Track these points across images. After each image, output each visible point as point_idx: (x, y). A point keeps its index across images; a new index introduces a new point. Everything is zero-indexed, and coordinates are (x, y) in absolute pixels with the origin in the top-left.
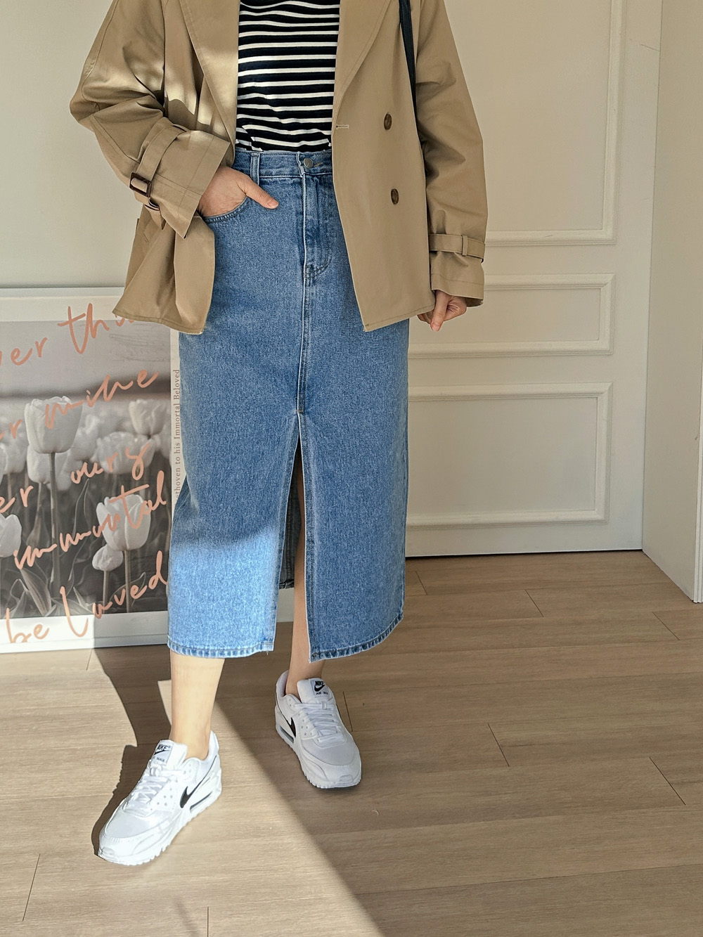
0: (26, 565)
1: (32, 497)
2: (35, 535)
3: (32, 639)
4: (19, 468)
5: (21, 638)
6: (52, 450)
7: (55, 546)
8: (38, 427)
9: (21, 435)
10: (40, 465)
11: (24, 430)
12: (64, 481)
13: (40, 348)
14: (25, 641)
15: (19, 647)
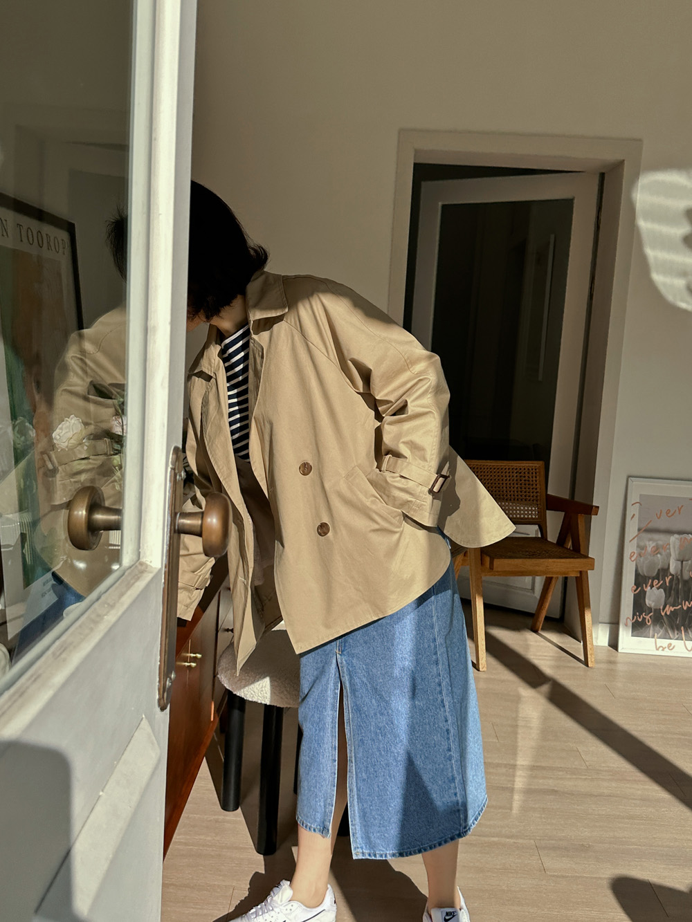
0: (666, 614)
1: (671, 581)
2: (671, 600)
3: (667, 649)
4: (666, 567)
5: (661, 649)
6: (681, 559)
7: (680, 606)
8: (677, 546)
9: (668, 551)
10: (675, 567)
11: (669, 549)
12: (686, 577)
13: (679, 511)
14: (663, 650)
15: (660, 653)
